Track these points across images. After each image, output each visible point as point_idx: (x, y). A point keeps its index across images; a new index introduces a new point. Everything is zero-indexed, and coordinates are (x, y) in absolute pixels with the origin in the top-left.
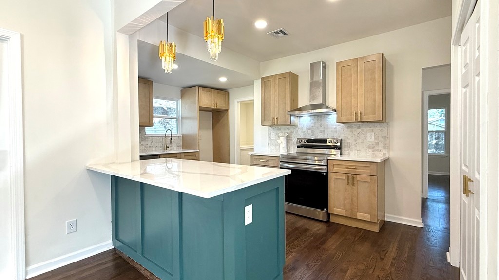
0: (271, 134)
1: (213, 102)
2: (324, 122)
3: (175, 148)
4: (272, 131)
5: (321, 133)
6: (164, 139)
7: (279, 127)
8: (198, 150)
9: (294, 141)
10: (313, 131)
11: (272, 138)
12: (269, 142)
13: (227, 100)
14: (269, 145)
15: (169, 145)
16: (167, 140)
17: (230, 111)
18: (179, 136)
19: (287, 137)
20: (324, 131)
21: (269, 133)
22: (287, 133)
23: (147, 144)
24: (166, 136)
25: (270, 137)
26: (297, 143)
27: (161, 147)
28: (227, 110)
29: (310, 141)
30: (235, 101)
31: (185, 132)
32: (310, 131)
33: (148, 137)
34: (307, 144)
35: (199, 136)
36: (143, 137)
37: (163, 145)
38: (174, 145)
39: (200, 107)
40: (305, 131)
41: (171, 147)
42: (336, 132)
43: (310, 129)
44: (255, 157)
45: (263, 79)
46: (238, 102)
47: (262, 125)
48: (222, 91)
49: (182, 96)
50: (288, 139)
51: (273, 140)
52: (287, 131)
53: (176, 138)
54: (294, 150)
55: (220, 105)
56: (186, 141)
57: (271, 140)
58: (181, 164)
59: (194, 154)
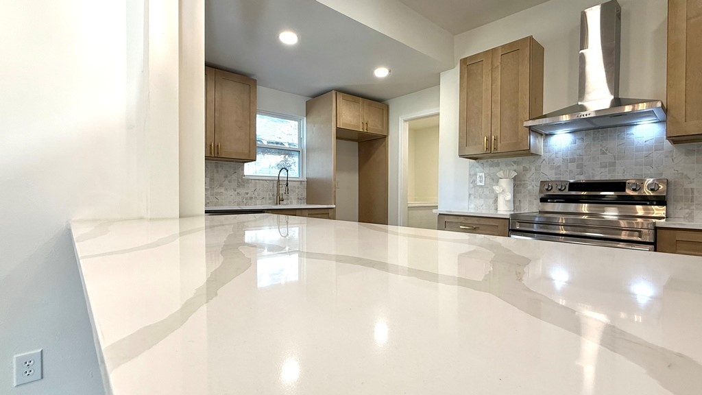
0: (476, 175)
1: (361, 121)
2: (612, 144)
3: (295, 202)
4: (477, 170)
5: (603, 170)
6: (275, 185)
7: (496, 160)
8: (334, 206)
9: (530, 187)
10: (580, 166)
11: (479, 184)
12: (472, 192)
13: (385, 118)
14: (472, 197)
15: (285, 197)
16: (280, 187)
17: (391, 139)
18: (301, 181)
19: (515, 179)
20: (614, 164)
21: (472, 173)
22: (515, 171)
23: (247, 194)
24: (279, 181)
25: (474, 181)
26: (541, 191)
27: (270, 199)
28: (384, 138)
29: (573, 186)
30: (400, 119)
31: (312, 175)
32: (573, 166)
33: (248, 180)
34: (566, 192)
35: (335, 180)
36: (240, 180)
37: (273, 195)
38: (293, 196)
39: (338, 129)
40: (560, 166)
41: (288, 199)
42: (650, 164)
43: (572, 160)
44: (446, 219)
45: (464, 62)
46: (405, 121)
47: (460, 156)
48: (377, 102)
49: (308, 113)
50: (517, 184)
51: (481, 186)
52: (515, 167)
53: (297, 184)
54: (531, 207)
55: (373, 127)
56: (314, 189)
57: (475, 186)
58: (305, 229)
59: (326, 211)
